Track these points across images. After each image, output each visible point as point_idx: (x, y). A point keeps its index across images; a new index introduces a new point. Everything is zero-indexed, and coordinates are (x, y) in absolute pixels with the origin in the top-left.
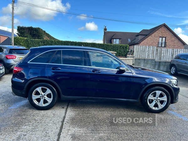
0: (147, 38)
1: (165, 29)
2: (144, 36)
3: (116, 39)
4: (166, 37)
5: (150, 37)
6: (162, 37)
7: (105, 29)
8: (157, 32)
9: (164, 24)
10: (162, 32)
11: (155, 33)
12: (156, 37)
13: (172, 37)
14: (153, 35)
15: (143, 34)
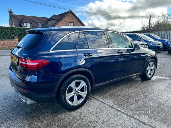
0: (59, 23)
1: (72, 16)
2: (56, 21)
3: (26, 23)
4: (73, 23)
5: (61, 22)
6: (71, 23)
7: (11, 12)
8: (66, 17)
9: (71, 11)
10: (70, 18)
11: (65, 19)
12: (66, 22)
13: (78, 23)
14: (63, 20)
15: (55, 19)
